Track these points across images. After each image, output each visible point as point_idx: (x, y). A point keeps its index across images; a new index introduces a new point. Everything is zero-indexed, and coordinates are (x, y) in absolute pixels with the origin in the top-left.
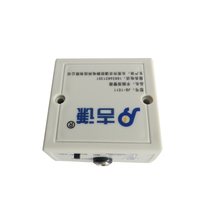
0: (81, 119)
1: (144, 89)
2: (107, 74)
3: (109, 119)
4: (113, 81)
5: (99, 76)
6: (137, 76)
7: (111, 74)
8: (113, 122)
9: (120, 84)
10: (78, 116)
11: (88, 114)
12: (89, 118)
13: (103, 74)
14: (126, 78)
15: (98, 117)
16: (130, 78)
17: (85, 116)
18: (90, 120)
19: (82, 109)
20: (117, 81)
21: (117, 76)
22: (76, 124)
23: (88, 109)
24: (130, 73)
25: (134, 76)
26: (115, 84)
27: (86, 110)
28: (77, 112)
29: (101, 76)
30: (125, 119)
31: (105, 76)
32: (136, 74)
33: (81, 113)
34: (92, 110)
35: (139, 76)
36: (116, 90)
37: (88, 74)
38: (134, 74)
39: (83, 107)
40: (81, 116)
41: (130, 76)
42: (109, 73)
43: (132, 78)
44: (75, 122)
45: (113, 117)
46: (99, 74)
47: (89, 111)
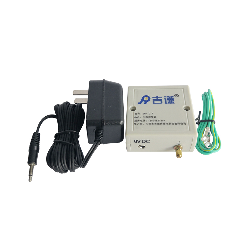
0: (171, 98)
1: (134, 114)
2: (159, 124)
3: (156, 98)
4: (154, 119)
5: (164, 122)
6: (138, 122)
7: (155, 124)
8: (153, 97)
9: (150, 117)
10: (173, 100)
11: (168, 101)
12: (167, 99)
13: (161, 124)
14: (146, 121)
15: (162, 99)
16: (143, 121)
17: (169, 100)
18: (166, 98)
19: (172, 103)
20: (151, 119)
21: (151, 122)
22: (174, 96)
23: (168, 103)
24: (143, 124)
25: (140, 122)
26: (152, 117)
27: (169, 103)
28: (174, 102)
29: (162, 122)
30: (146, 99)
31: (160, 122)
32: (138, 123)
33: (172, 101)
34: (166, 103)
35: (137, 123)
36: (152, 114)
37: (171, 123)
38: (140, 124)
39: (171, 104)
40: (171, 100)
41: (143, 122)
42: (157, 124)
43: (141, 121)
44: (174, 97)
45: (153, 99)
46: (164, 124)
47: (167, 102)
